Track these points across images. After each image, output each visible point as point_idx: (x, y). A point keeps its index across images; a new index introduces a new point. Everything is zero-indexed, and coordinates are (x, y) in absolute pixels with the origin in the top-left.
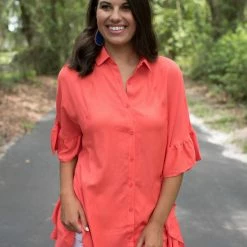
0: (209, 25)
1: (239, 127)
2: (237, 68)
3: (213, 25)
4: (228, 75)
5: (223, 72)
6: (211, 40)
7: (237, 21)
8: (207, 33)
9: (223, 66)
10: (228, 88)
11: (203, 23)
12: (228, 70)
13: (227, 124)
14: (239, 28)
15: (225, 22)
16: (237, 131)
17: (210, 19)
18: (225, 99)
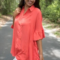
0: (45, 3)
1: (53, 29)
2: (52, 14)
3: (46, 3)
4: (50, 16)
5: (48, 15)
6: (45, 7)
7: (52, 2)
8: (44, 5)
9: (48, 13)
10: (50, 19)
11: (43, 3)
12: (50, 14)
13: (50, 28)
14: (52, 4)
15: (49, 2)
16: (52, 29)
17: (45, 2)
18: (49, 21)
